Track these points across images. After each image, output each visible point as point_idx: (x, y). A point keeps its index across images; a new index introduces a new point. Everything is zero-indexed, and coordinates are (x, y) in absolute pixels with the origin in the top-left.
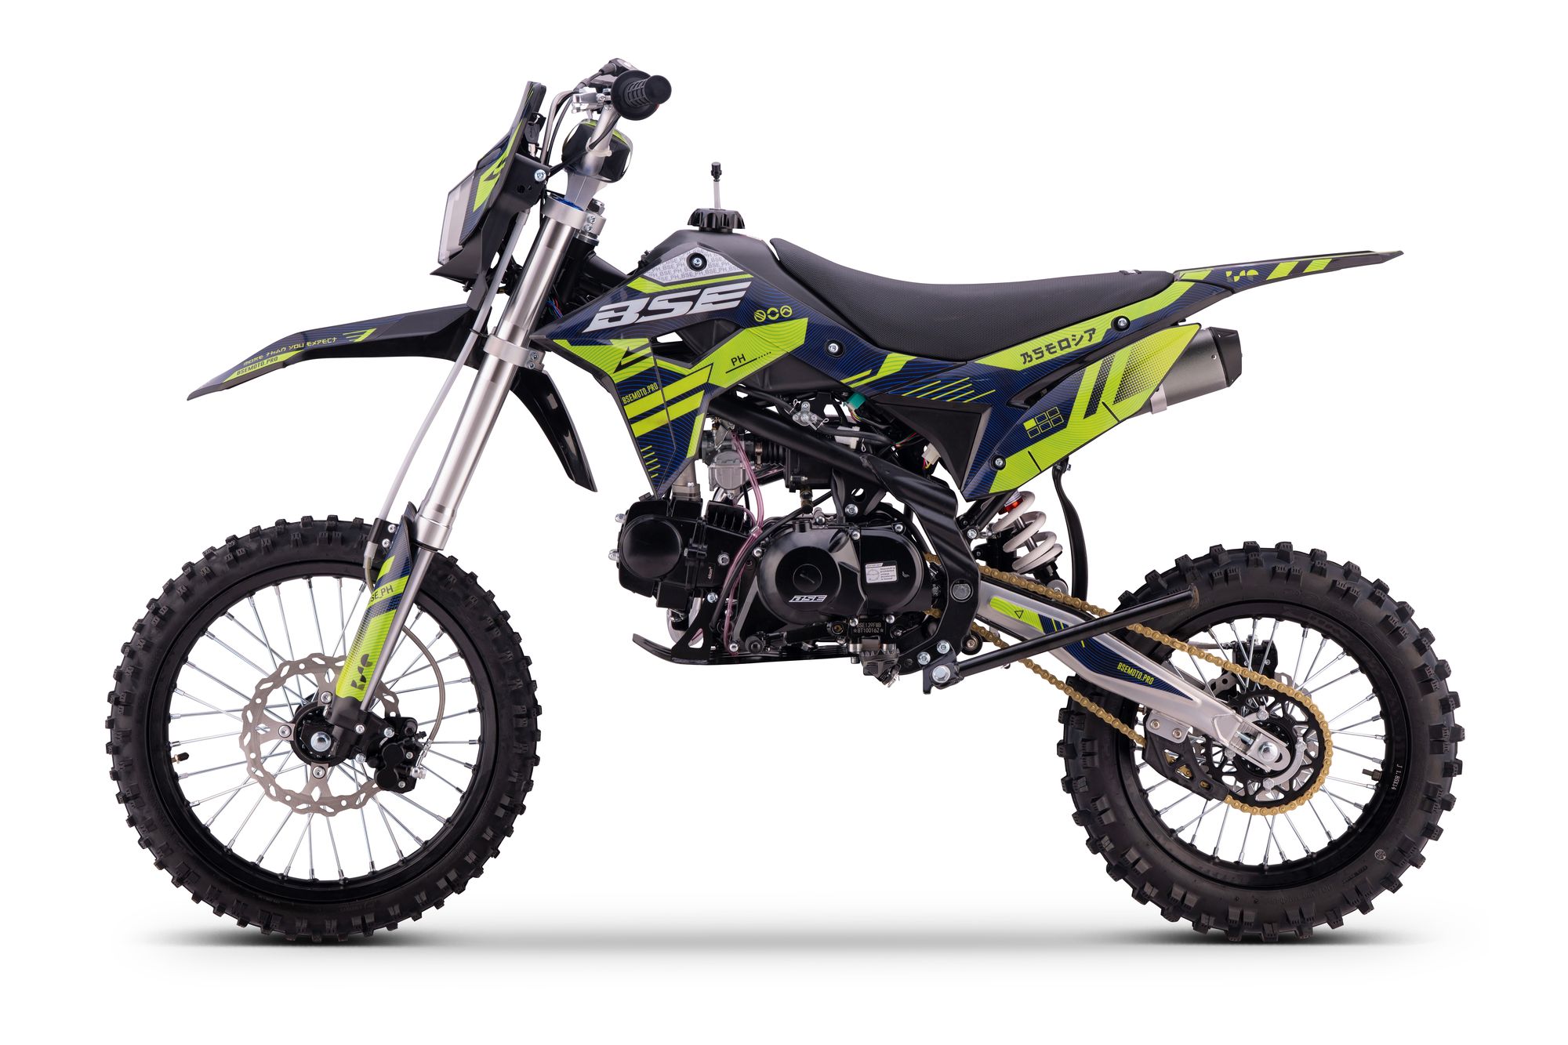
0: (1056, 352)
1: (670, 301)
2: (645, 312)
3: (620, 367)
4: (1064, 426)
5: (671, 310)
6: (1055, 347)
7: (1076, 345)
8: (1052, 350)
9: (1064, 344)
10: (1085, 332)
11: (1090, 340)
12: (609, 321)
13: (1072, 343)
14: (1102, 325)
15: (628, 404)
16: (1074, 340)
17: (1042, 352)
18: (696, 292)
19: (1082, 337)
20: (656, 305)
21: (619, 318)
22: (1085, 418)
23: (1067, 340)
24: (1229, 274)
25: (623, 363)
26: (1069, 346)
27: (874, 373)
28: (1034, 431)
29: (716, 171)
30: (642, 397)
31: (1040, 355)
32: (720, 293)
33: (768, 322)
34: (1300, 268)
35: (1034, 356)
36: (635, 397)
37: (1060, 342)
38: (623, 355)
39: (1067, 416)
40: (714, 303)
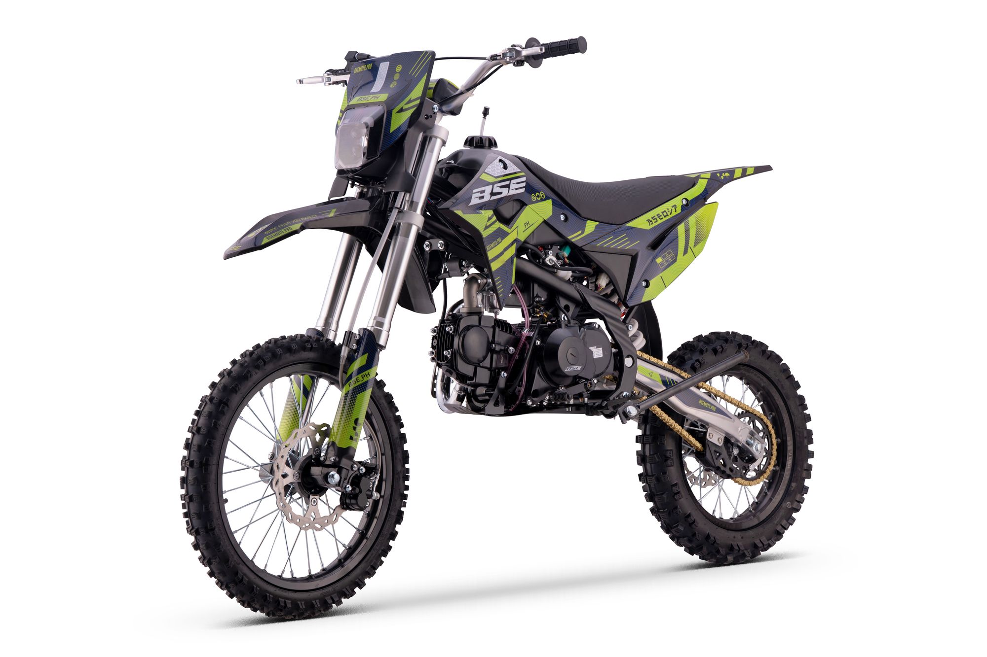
0: (662, 218)
1: (501, 187)
2: (492, 194)
3: (487, 228)
4: (675, 261)
5: (501, 193)
6: (661, 216)
7: (671, 214)
8: (661, 217)
9: (665, 214)
10: (673, 207)
11: (676, 211)
12: (479, 199)
13: (669, 213)
14: (679, 201)
15: (489, 250)
16: (669, 211)
17: (656, 218)
18: (507, 183)
19: (672, 210)
20: (496, 190)
21: (482, 197)
22: (684, 255)
23: (665, 211)
24: (718, 175)
25: (487, 225)
26: (667, 215)
27: (583, 233)
28: (662, 264)
29: (486, 112)
30: (495, 246)
31: (655, 220)
32: (517, 183)
33: (537, 201)
34: (744, 173)
35: (653, 221)
36: (492, 246)
37: (663, 213)
38: (487, 220)
39: (676, 256)
40: (516, 189)
